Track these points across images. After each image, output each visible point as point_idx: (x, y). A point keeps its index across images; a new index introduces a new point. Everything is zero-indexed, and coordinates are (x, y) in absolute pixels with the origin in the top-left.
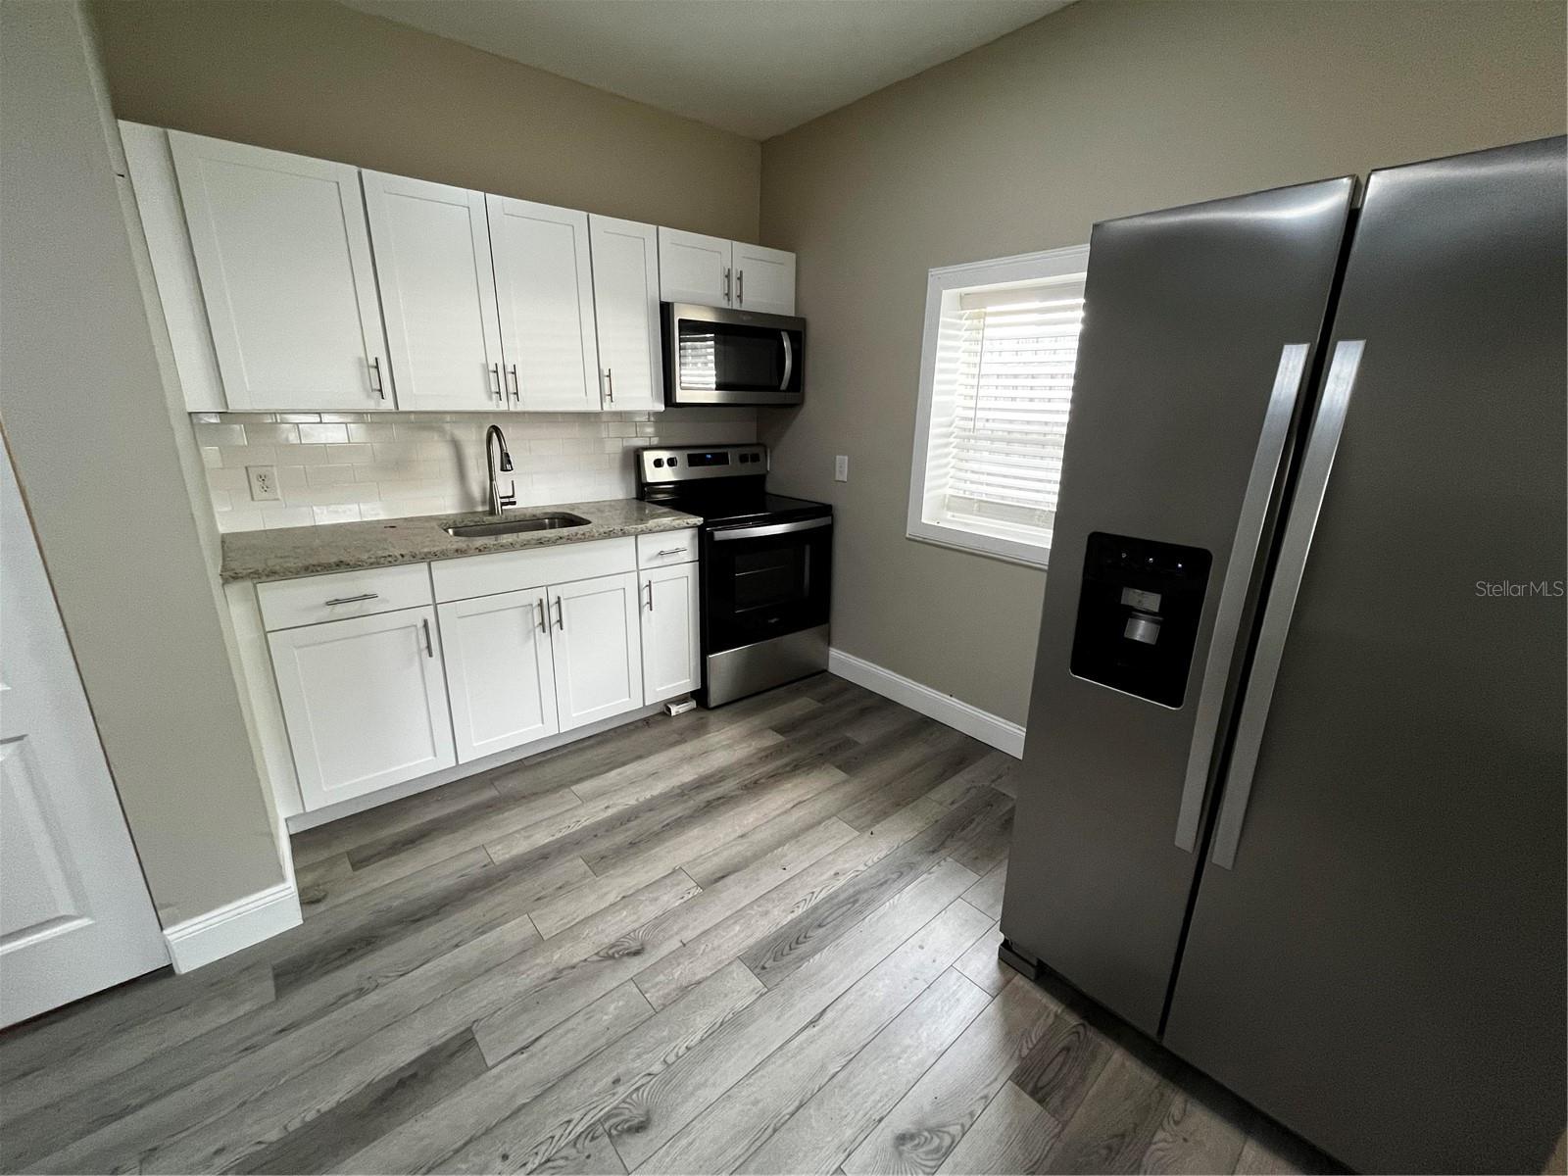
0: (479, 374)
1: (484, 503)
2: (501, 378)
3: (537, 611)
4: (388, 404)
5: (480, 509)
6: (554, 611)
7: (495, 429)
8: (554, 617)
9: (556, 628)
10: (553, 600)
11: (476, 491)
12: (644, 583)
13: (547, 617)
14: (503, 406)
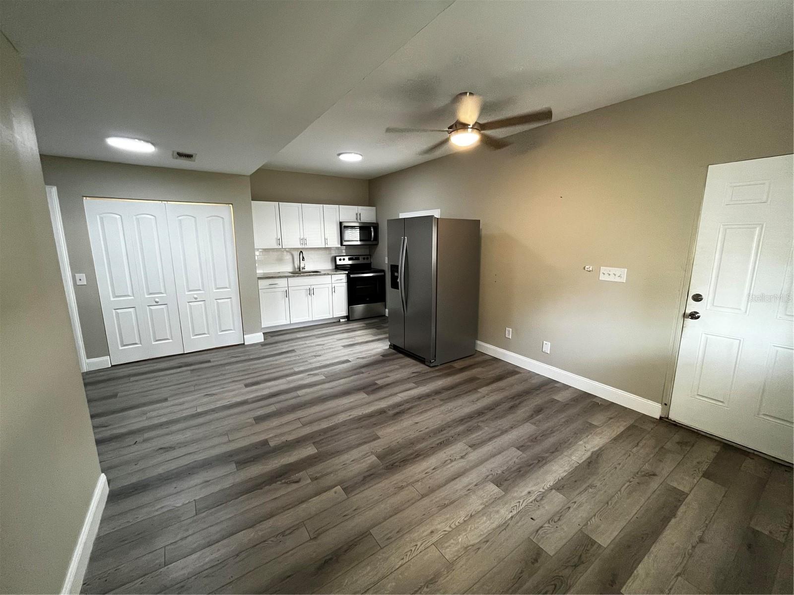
0: (298, 240)
1: (298, 269)
2: (303, 240)
3: (308, 291)
4: (281, 247)
5: (297, 270)
6: (312, 290)
7: (301, 252)
8: (312, 293)
9: (312, 295)
10: (312, 289)
11: (296, 267)
12: (333, 287)
13: (311, 292)
14: (303, 247)
